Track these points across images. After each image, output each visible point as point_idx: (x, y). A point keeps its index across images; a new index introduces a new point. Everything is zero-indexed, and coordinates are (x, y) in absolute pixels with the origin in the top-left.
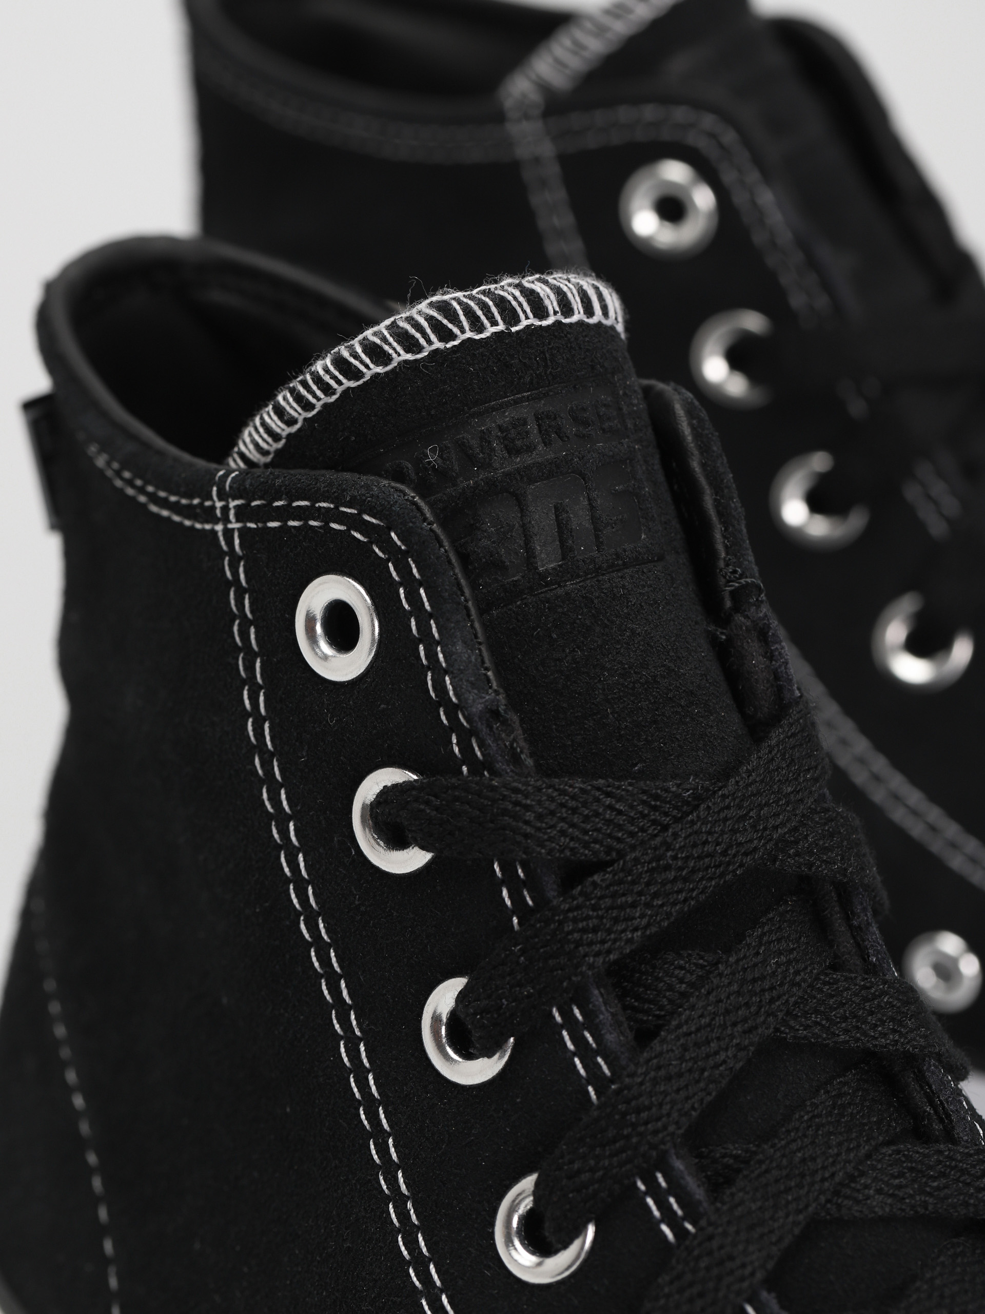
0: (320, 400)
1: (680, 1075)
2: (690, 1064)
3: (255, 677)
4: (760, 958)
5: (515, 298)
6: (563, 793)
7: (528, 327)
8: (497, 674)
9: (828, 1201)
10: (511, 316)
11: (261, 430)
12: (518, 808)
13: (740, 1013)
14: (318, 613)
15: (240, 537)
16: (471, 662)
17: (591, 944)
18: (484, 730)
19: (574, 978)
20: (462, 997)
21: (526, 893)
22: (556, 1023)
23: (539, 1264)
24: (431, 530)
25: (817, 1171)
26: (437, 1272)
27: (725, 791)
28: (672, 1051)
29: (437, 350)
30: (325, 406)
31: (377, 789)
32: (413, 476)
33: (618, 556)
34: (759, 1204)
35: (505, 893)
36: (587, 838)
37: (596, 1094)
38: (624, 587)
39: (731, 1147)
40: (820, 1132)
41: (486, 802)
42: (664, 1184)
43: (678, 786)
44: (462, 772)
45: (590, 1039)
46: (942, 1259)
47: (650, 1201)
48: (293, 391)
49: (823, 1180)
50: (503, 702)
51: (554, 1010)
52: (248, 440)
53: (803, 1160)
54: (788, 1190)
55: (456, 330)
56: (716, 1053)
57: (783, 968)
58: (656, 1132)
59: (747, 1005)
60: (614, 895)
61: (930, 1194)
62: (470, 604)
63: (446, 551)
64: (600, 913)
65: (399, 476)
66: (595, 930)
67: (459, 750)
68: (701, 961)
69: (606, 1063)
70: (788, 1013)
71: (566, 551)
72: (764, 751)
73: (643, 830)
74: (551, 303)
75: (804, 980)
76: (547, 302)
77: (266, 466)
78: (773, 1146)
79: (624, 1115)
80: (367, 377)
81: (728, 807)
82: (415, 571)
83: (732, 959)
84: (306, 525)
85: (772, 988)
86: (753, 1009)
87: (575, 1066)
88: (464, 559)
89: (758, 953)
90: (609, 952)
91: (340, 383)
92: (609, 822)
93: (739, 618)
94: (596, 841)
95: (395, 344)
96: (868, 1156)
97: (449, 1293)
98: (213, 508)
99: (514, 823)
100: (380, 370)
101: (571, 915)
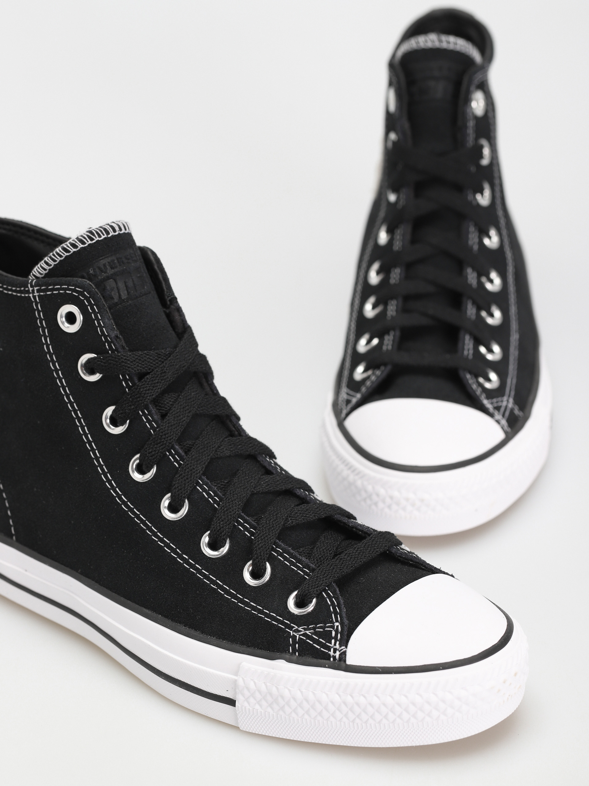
0: (59, 259)
1: (174, 425)
2: (176, 422)
3: (46, 334)
4: (189, 393)
5: (108, 228)
6: (136, 355)
7: (112, 235)
8: (116, 326)
9: (215, 453)
10: (108, 233)
11: (40, 268)
12: (126, 361)
13: (187, 408)
14: (64, 315)
15: (38, 297)
16: (110, 324)
17: (148, 393)
18: (115, 341)
19: (145, 403)
20: (114, 411)
21: (129, 382)
22: (141, 415)
23: (143, 477)
24: (95, 291)
25: (211, 446)
26: (114, 483)
27: (177, 351)
28: (171, 418)
29: (90, 244)
30: (60, 261)
31: (86, 359)
32: (87, 277)
33: (141, 293)
34: (198, 455)
35: (124, 383)
36: (144, 366)
37: (153, 432)
38: (144, 301)
39: (188, 442)
40: (210, 436)
41: (117, 360)
42: (174, 452)
43: (165, 351)
44: (109, 353)
45: (150, 418)
46: (244, 465)
47: (170, 457)
48: (50, 257)
49: (213, 448)
50: (119, 334)
51: (140, 412)
52: (36, 271)
53: (207, 443)
54: (205, 451)
55: (94, 238)
56: (182, 418)
57: (195, 395)
58: (170, 439)
59: (188, 405)
60: (152, 381)
61: (239, 449)
62: (107, 309)
63: (100, 296)
64: (149, 385)
65: (83, 277)
66: (149, 390)
67: (108, 347)
68: (174, 396)
69: (155, 423)
70: (198, 407)
71: (128, 293)
72: (184, 341)
73: (157, 363)
74: (117, 228)
75: (200, 398)
76: (116, 228)
77: (42, 278)
78: (199, 440)
79: (161, 436)
80: (72, 252)
81: (178, 355)
82: (92, 302)
83: (183, 394)
84: (59, 292)
85: (193, 401)
86: (190, 407)
87: (147, 425)
88: (103, 297)
89: (188, 392)
90: (153, 395)
91: (64, 254)
92: (149, 362)
93: (172, 307)
94: (146, 367)
95: (79, 243)
96: (222, 441)
97: (119, 487)
98: (29, 290)
99: (125, 364)
100: (75, 250)
101: (142, 387)
